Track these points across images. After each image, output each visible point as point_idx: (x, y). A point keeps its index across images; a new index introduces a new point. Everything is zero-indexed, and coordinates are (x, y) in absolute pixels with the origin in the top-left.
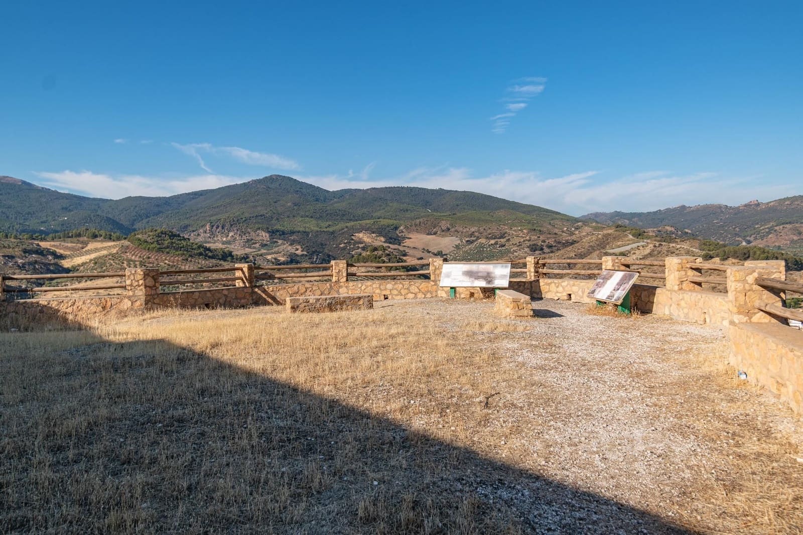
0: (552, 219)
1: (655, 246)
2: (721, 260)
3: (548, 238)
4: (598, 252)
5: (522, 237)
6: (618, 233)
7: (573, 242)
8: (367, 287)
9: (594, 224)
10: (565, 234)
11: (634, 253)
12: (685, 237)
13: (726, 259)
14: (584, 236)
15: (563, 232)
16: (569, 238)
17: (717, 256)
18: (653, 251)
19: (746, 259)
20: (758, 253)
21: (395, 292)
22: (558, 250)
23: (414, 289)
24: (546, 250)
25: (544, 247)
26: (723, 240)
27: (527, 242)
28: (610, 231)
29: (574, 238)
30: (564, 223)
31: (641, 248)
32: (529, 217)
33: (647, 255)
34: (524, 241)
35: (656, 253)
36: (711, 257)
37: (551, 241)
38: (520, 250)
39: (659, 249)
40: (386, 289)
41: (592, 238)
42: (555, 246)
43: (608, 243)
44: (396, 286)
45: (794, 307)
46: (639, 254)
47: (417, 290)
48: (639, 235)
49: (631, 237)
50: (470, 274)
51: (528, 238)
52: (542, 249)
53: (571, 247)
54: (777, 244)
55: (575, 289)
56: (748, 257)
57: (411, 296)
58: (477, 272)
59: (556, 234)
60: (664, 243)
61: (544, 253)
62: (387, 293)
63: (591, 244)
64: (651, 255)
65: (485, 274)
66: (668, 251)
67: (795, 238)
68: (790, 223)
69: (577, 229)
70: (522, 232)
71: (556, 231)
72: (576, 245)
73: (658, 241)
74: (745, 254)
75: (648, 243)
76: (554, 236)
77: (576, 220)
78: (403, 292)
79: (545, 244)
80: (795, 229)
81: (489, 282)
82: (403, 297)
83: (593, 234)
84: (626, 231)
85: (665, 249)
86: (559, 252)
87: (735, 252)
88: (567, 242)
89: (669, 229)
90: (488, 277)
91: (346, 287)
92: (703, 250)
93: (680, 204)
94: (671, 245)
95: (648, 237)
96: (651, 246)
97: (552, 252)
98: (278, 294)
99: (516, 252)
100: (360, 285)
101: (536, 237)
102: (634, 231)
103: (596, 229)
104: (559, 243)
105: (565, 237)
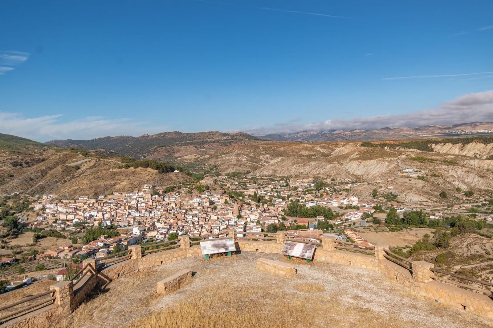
0: (27, 145)
1: (96, 161)
2: (134, 168)
3: (25, 157)
4: (61, 165)
5: (5, 157)
6: (73, 153)
7: (43, 160)
8: (152, 259)
9: (56, 148)
10: (36, 154)
11: (84, 166)
12: (112, 155)
13: (137, 167)
14: (51, 156)
15: (35, 153)
16: (40, 157)
17: (132, 166)
18: (95, 164)
19: (147, 167)
20: (153, 163)
21: (167, 259)
22: (33, 165)
23: (176, 255)
24: (24, 165)
25: (23, 164)
26: (132, 156)
27: (9, 160)
28: (67, 152)
29: (43, 157)
30: (35, 147)
31: (88, 162)
32: (9, 143)
33: (92, 166)
34: (7, 160)
35: (97, 165)
36: (129, 167)
37: (28, 159)
38: (5, 166)
39: (99, 163)
40: (162, 258)
41: (56, 157)
42: (31, 163)
43: (67, 160)
44: (167, 255)
45: (172, 191)
46: (87, 166)
47: (177, 255)
48: (86, 154)
49: (81, 156)
50: (215, 246)
51: (10, 157)
52: (21, 165)
53: (42, 163)
54: (159, 158)
55: (261, 246)
56: (148, 166)
57: (174, 259)
58: (219, 245)
59: (30, 154)
60: (101, 159)
61: (23, 167)
62: (163, 260)
63: (56, 161)
64: (94, 166)
65: (223, 245)
66: (104, 164)
67: (167, 154)
68: (164, 146)
69: (44, 150)
70: (5, 153)
71: (30, 152)
72: (46, 161)
73: (98, 158)
74: (146, 164)
75: (92, 159)
76: (29, 156)
77: (43, 145)
78: (171, 258)
79: (23, 162)
80: (167, 149)
81: (226, 249)
82: (170, 261)
83: (56, 154)
84: (78, 152)
85: (102, 162)
86: (34, 166)
87: (141, 164)
88: (39, 159)
89: (102, 150)
90: (225, 247)
91: (142, 261)
92: (124, 163)
93: (107, 136)
94: (106, 160)
95: (92, 156)
96: (94, 161)
97: (29, 166)
98: (109, 274)
99: (2, 167)
100: (149, 259)
101: (16, 157)
102: (83, 152)
103: (57, 151)
104: (34, 160)
105: (37, 157)
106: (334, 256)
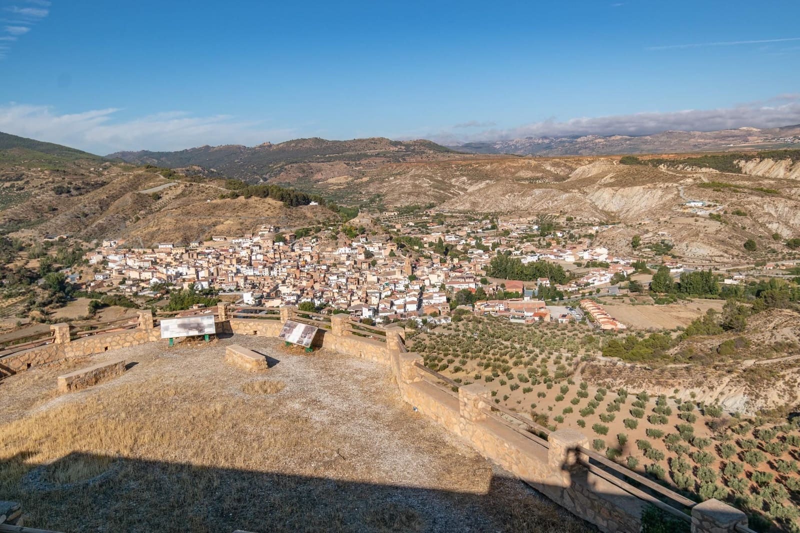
0: (77, 159)
1: (186, 186)
2: (246, 198)
3: (75, 180)
4: (131, 193)
5: (43, 178)
6: (149, 174)
7: (103, 184)
8: (89, 343)
9: (123, 164)
10: (92, 175)
11: (167, 194)
12: (212, 176)
13: (250, 197)
14: (114, 177)
15: (90, 172)
16: (99, 179)
17: (242, 194)
18: (184, 190)
19: (265, 197)
20: (275, 190)
21: (114, 343)
22: (87, 192)
23: (130, 338)
24: (74, 192)
25: (72, 190)
26: (244, 178)
27: (50, 184)
28: (140, 172)
29: (103, 179)
30: (91, 163)
31: (173, 188)
32: (49, 157)
33: (179, 195)
34: (46, 183)
35: (187, 192)
36: (237, 196)
37: (79, 183)
38: (43, 194)
39: (190, 189)
40: (106, 342)
41: (123, 179)
42: (83, 188)
43: (140, 184)
44: (115, 339)
45: (305, 236)
46: (172, 194)
47: (132, 339)
48: (170, 175)
49: (162, 177)
50: (184, 326)
51: (51, 179)
52: (69, 192)
53: (101, 189)
54: (287, 181)
55: (260, 327)
56: (268, 195)
57: (128, 344)
58: (190, 324)
59: (82, 175)
60: (194, 183)
61: (72, 196)
62: (108, 345)
63: (123, 185)
64: (183, 194)
65: (196, 325)
66: (198, 191)
67: (301, 175)
68: (296, 162)
69: (105, 168)
70: (43, 173)
71: (83, 171)
72: (107, 186)
73: (189, 181)
74: (265, 192)
75: (179, 183)
76: (81, 177)
77: (103, 160)
78: (121, 342)
79: (72, 186)
80: (300, 168)
81: (200, 331)
82: (121, 347)
83: (123, 175)
84: (157, 171)
85: (195, 188)
86: (89, 194)
87: (257, 191)
88: (96, 183)
89: (196, 168)
90: (199, 327)
91: (71, 346)
92: (230, 189)
93: (205, 145)
94: (201, 185)
95: (179, 178)
96: (182, 185)
97: (81, 194)
98: (11, 364)
99: (39, 195)
100: (83, 343)
101: (60, 179)
102: (165, 172)
103: (126, 169)
104: (88, 184)
105: (93, 179)
106: (345, 344)
